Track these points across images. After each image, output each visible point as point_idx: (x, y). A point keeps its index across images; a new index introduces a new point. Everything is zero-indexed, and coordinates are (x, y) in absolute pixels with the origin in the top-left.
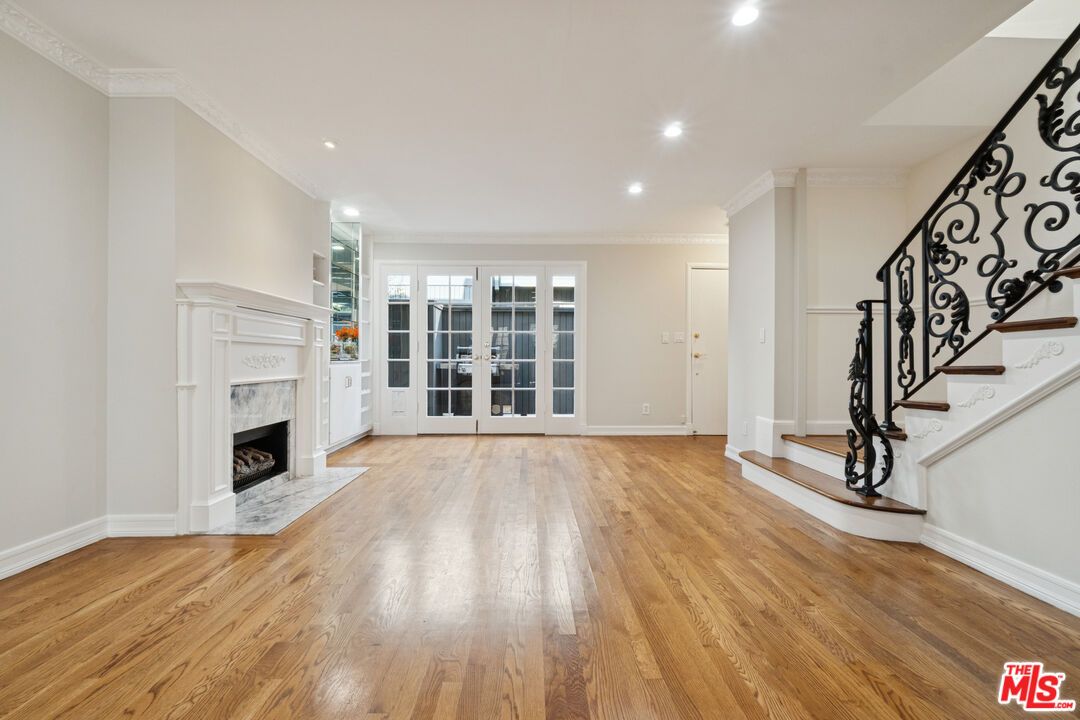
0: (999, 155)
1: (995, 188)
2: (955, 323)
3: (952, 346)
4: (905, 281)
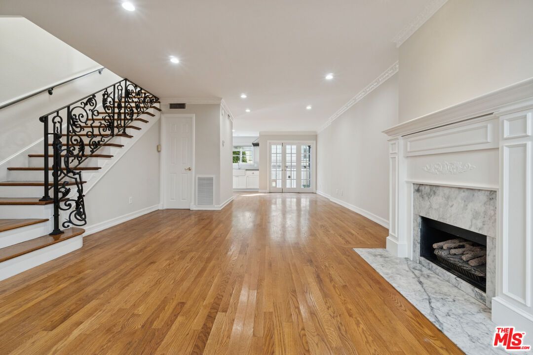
1: (92, 111)
2: (80, 151)
3: (78, 159)
4: (57, 127)
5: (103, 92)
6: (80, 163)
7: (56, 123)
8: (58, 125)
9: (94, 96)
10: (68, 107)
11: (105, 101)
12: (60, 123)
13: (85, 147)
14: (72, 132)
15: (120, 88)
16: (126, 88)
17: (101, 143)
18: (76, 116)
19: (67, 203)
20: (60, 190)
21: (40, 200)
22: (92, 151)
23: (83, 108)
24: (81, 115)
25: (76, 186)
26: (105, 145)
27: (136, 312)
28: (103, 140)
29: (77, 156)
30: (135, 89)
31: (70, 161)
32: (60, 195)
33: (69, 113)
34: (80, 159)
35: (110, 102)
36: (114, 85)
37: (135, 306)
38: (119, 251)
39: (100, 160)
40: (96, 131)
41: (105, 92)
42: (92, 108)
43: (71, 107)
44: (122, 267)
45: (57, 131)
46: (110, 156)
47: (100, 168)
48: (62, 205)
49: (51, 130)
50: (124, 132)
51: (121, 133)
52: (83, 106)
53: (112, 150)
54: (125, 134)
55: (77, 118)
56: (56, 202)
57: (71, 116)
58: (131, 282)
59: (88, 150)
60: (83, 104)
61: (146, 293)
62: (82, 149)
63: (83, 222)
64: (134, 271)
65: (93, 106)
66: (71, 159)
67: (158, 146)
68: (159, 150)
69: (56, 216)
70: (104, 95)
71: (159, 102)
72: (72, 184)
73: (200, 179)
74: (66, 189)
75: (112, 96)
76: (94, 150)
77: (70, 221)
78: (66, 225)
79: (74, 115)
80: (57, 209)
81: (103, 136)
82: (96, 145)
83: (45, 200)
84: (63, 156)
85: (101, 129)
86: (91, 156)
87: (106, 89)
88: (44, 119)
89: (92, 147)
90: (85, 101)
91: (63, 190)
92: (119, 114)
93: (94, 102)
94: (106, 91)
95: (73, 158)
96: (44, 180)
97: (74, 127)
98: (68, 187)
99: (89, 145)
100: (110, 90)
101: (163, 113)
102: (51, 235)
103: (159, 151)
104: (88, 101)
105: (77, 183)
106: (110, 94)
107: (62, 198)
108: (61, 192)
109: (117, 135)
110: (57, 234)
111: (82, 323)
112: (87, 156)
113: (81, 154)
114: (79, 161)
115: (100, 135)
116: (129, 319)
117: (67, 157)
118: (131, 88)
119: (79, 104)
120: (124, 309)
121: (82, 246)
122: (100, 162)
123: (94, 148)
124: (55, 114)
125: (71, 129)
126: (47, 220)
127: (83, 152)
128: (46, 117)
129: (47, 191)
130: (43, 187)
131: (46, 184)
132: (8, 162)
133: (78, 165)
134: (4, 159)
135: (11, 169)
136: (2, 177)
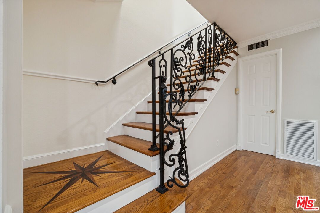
1: (189, 54)
2: (180, 97)
4: (163, 71)
5: (197, 35)
6: (180, 109)
7: (162, 66)
8: (163, 69)
9: (191, 39)
10: (172, 50)
11: (199, 44)
12: (165, 66)
14: (174, 76)
15: (210, 32)
16: (215, 31)
17: (197, 87)
18: (177, 60)
19: (172, 158)
20: (165, 141)
21: (149, 150)
22: (190, 96)
23: (183, 51)
24: (181, 59)
26: (200, 89)
28: (198, 85)
30: (221, 34)
31: (173, 107)
33: (172, 56)
34: (180, 104)
35: (203, 45)
36: (206, 29)
39: (196, 104)
41: (199, 36)
42: (190, 51)
43: (174, 50)
45: (163, 74)
46: (203, 101)
47: (197, 113)
48: (167, 159)
49: (157, 74)
50: (213, 76)
51: (210, 77)
52: (183, 49)
53: (205, 94)
54: (213, 78)
55: (179, 61)
56: (161, 154)
57: (174, 60)
59: (187, 95)
60: (183, 47)
62: (182, 94)
65: (190, 49)
66: (173, 105)
67: (236, 90)
68: (237, 92)
69: (162, 170)
70: (198, 38)
71: (237, 47)
73: (288, 123)
74: (170, 140)
75: (204, 39)
76: (192, 94)
77: (174, 181)
78: (170, 183)
79: (176, 58)
80: (162, 161)
82: (193, 90)
83: (155, 150)
84: (167, 102)
86: (190, 101)
87: (200, 32)
88: (152, 63)
89: (190, 92)
90: (184, 43)
92: (210, 58)
93: (191, 44)
94: (200, 34)
95: (175, 104)
97: (176, 71)
99: (188, 90)
100: (203, 34)
101: (241, 57)
103: (236, 94)
104: (187, 44)
106: (203, 38)
108: (165, 143)
109: (209, 79)
110: (162, 192)
112: (186, 101)
113: (181, 99)
114: (180, 106)
117: (171, 103)
118: (218, 32)
119: (179, 47)
122: (196, 107)
123: (192, 93)
124: (161, 57)
125: (173, 73)
126: (154, 174)
127: (183, 97)
128: (153, 60)
129: (154, 138)
130: (151, 132)
131: (154, 130)
132: (136, 107)
133: (179, 111)
134: (133, 105)
135: (137, 113)
136: (132, 119)
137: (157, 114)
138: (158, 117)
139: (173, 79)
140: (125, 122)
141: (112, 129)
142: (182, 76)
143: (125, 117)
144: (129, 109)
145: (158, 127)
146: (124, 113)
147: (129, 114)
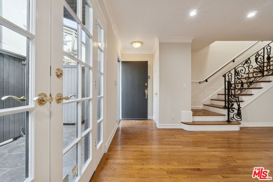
0: (249, 61)
1: (248, 66)
3: (240, 91)
4: (230, 78)
5: (255, 55)
6: (241, 92)
7: (229, 76)
8: (230, 77)
9: (249, 59)
10: (235, 68)
11: (256, 59)
12: (231, 76)
13: (244, 84)
14: (237, 79)
15: (269, 48)
17: (254, 81)
19: (233, 110)
21: (223, 107)
22: (249, 86)
23: (243, 67)
24: (242, 70)
25: (236, 103)
26: (257, 82)
27: (236, 161)
28: (256, 80)
29: (240, 89)
31: (236, 91)
32: (230, 106)
33: (235, 71)
34: (241, 90)
35: (261, 58)
36: (264, 48)
37: (238, 159)
38: (254, 138)
40: (251, 75)
44: (248, 145)
45: (230, 79)
46: (260, 88)
47: (253, 95)
48: (230, 110)
49: (227, 79)
51: (270, 74)
53: (262, 85)
55: (240, 72)
56: (228, 108)
58: (246, 152)
59: (245, 86)
60: (242, 64)
61: (248, 158)
62: (242, 85)
63: (240, 120)
64: (252, 149)
65: (249, 64)
69: (229, 114)
72: (235, 102)
74: (232, 103)
75: (262, 54)
77: (233, 118)
78: (232, 119)
79: (238, 71)
80: (229, 111)
81: (255, 77)
82: (251, 83)
83: (225, 107)
85: (254, 74)
86: (248, 88)
88: (224, 76)
89: (249, 84)
90: (244, 63)
91: (231, 104)
92: (268, 63)
94: (258, 53)
95: (238, 90)
96: (224, 99)
97: (238, 76)
98: (233, 103)
99: (247, 83)
100: (261, 52)
102: (226, 121)
105: (237, 102)
107: (230, 107)
108: (230, 105)
109: (267, 75)
110: (229, 122)
111: (217, 152)
112: (245, 89)
113: (242, 87)
114: (241, 91)
115: (254, 77)
116: (231, 161)
119: (240, 65)
120: (233, 157)
121: (239, 130)
122: (253, 91)
123: (250, 85)
124: (229, 73)
125: (236, 77)
126: (225, 115)
127: (243, 87)
128: (225, 75)
129: (225, 104)
130: (224, 102)
131: (225, 101)
132: (218, 92)
133: (240, 93)
134: (216, 91)
135: (218, 94)
136: (216, 97)
137: (227, 95)
138: (227, 96)
139: (236, 80)
140: (212, 99)
141: (206, 101)
142: (242, 78)
143: (212, 96)
144: (214, 93)
145: (227, 100)
146: (212, 94)
147: (214, 95)
